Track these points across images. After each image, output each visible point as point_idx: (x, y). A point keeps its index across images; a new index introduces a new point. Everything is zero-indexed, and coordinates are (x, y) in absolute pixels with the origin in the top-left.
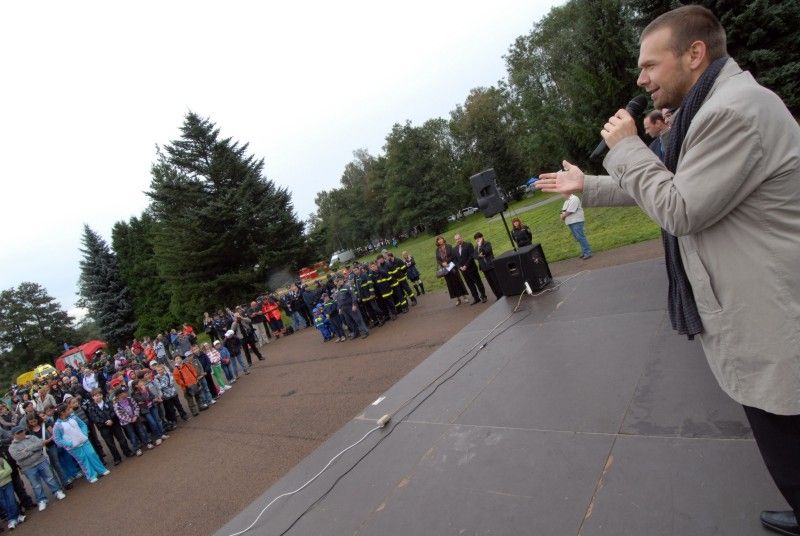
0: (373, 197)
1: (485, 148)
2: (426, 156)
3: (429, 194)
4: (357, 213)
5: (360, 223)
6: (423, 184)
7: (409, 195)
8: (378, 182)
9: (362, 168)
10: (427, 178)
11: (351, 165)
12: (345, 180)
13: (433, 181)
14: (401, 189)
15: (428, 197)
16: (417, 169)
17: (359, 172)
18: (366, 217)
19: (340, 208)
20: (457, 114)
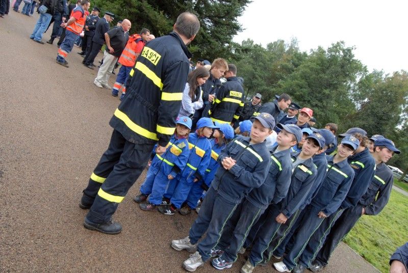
0: (276, 70)
1: (376, 111)
2: (341, 78)
3: (317, 102)
4: (259, 69)
5: (254, 77)
6: (320, 93)
7: (304, 90)
8: (290, 65)
9: (287, 49)
10: (327, 92)
11: (283, 41)
12: (270, 46)
13: (328, 97)
14: (303, 82)
15: (314, 103)
16: (327, 80)
17: (282, 50)
18: (260, 76)
19: (252, 57)
20: (377, 75)
